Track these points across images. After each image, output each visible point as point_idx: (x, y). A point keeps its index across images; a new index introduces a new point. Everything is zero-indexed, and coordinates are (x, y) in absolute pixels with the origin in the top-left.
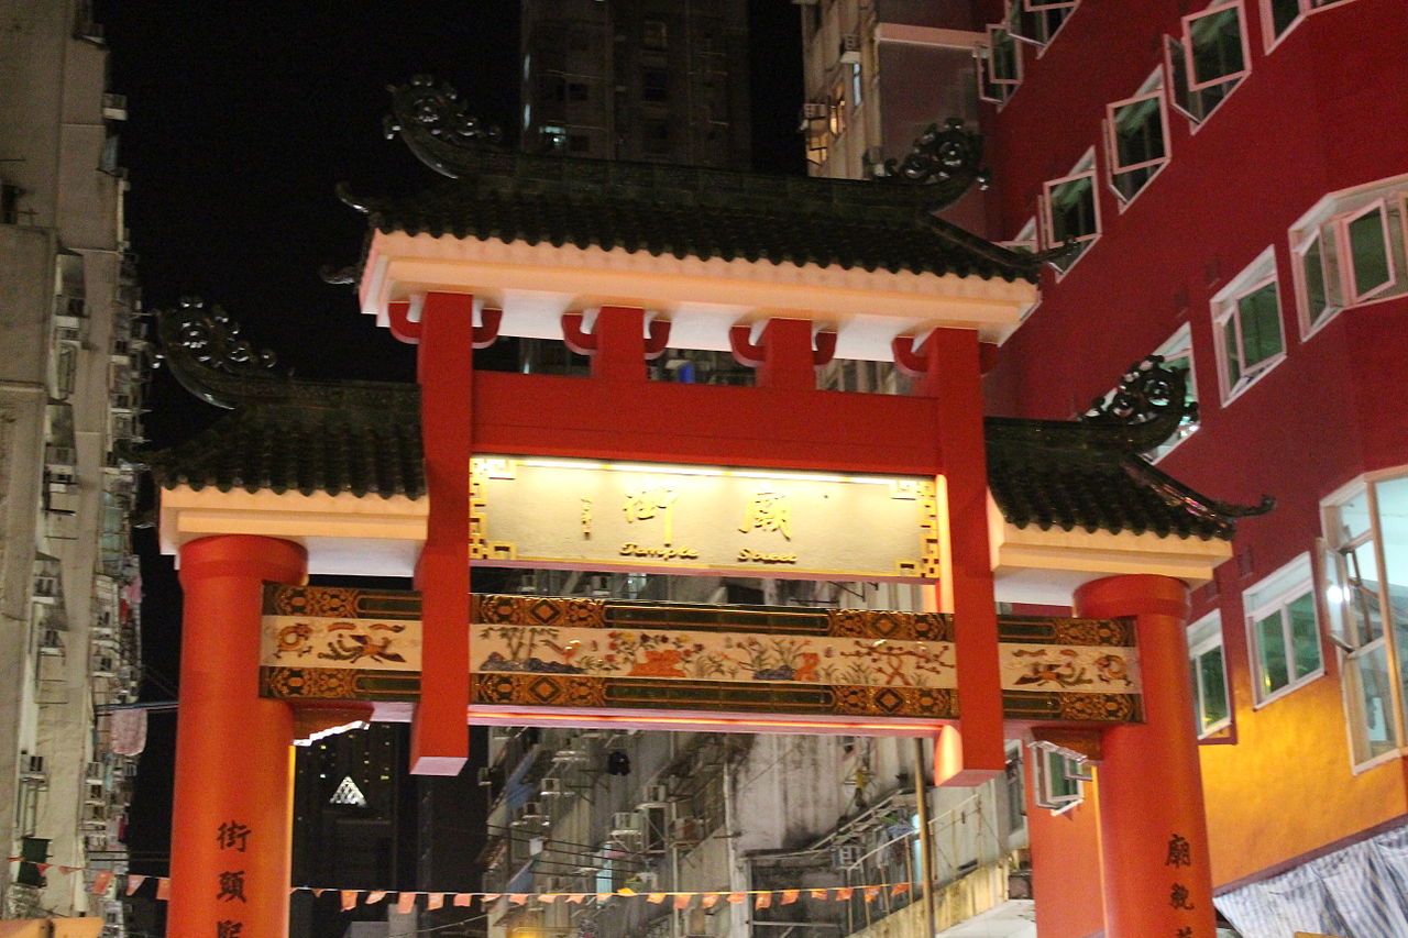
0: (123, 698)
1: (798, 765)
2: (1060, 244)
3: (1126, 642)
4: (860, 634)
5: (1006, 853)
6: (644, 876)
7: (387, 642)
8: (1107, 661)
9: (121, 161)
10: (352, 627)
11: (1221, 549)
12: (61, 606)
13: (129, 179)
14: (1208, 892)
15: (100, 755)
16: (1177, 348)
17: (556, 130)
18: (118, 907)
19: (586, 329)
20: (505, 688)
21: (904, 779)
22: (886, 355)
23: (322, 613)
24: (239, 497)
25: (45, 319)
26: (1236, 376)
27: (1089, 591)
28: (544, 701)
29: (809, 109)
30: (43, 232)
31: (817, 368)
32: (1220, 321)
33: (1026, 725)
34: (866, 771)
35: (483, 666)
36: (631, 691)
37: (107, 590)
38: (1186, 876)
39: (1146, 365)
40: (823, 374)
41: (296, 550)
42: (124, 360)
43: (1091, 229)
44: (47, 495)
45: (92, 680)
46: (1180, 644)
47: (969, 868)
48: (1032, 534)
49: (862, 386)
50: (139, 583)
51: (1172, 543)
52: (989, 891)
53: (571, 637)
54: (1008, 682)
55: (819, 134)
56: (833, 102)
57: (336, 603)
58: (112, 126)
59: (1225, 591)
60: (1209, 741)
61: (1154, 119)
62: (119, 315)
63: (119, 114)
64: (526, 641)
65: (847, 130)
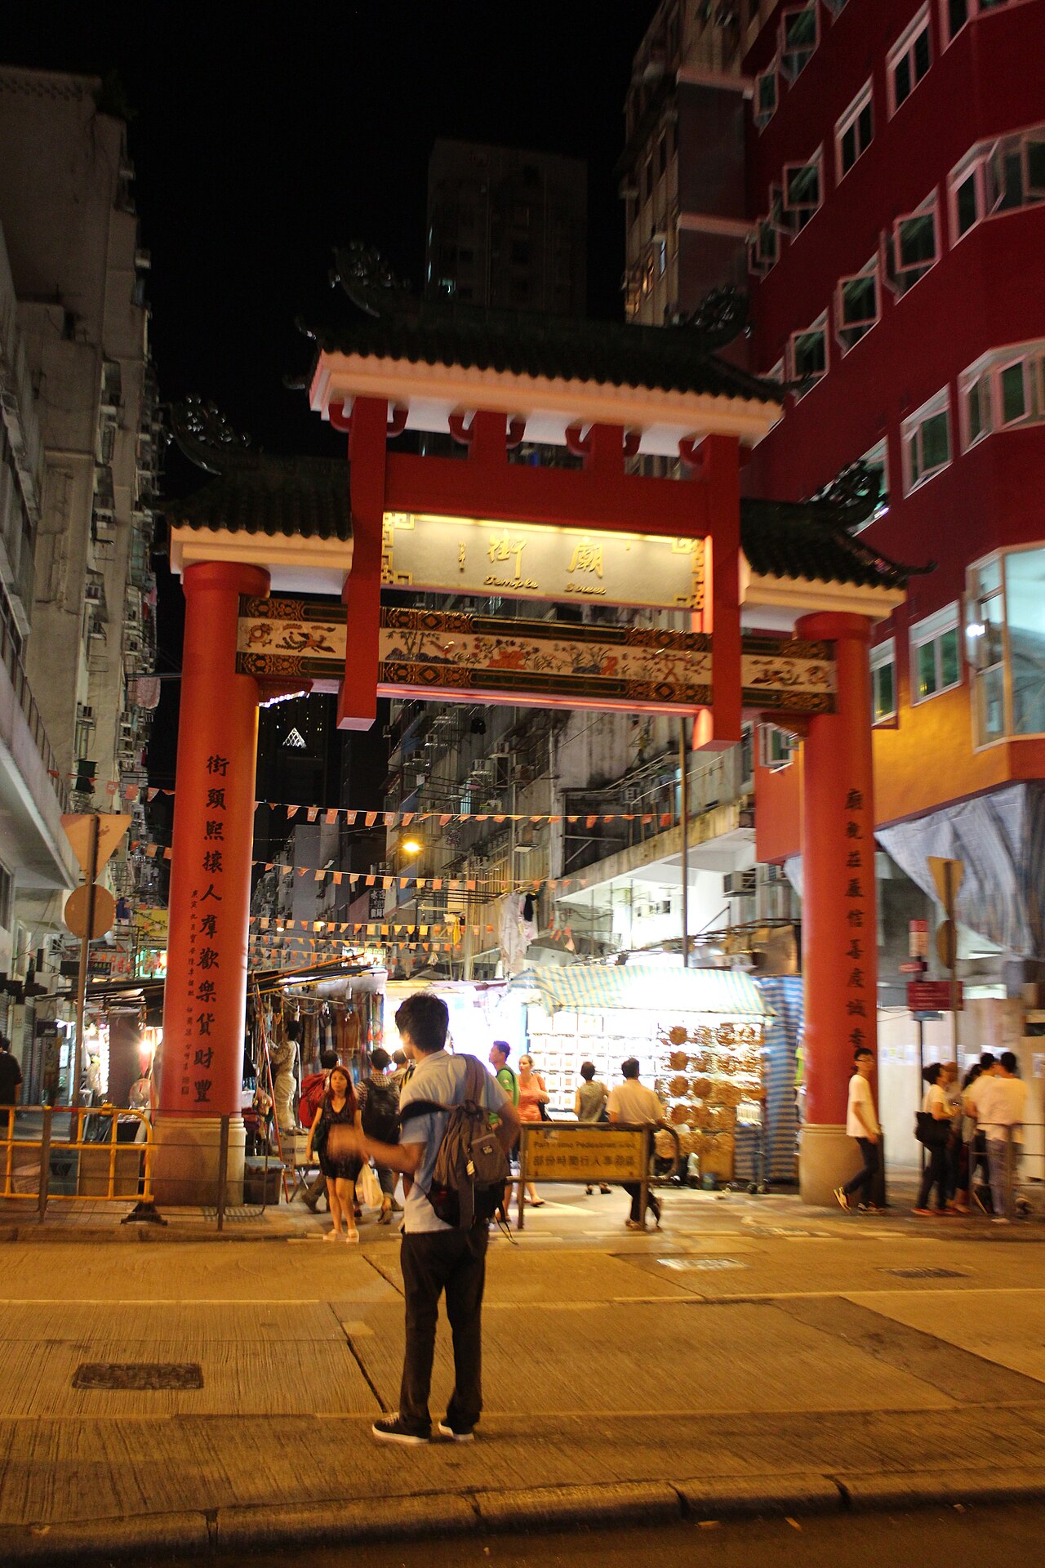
0: (145, 669)
1: (601, 732)
2: (799, 378)
3: (829, 658)
4: (647, 645)
5: (738, 796)
6: (492, 802)
7: (323, 639)
8: (814, 671)
9: (146, 296)
10: (300, 627)
11: (897, 596)
12: (104, 605)
13: (152, 310)
14: (872, 828)
15: (130, 707)
16: (877, 454)
17: (450, 283)
18: (141, 809)
19: (466, 426)
20: (402, 673)
21: (672, 745)
22: (673, 451)
23: (280, 617)
24: (224, 535)
25: (93, 408)
26: (916, 478)
27: (807, 621)
28: (429, 683)
29: (628, 274)
30: (93, 346)
31: (626, 459)
32: (907, 437)
33: (756, 712)
34: (647, 738)
35: (388, 657)
36: (489, 678)
37: (134, 596)
38: (858, 816)
39: (854, 466)
40: (631, 463)
41: (262, 573)
42: (147, 437)
43: (822, 368)
44: (94, 530)
45: (124, 657)
46: (865, 661)
47: (712, 806)
48: (769, 580)
49: (656, 473)
50: (155, 592)
51: (865, 591)
52: (725, 823)
53: (450, 640)
54: (747, 681)
55: (635, 292)
56: (645, 270)
57: (288, 610)
58: (141, 272)
59: (898, 625)
60: (880, 727)
61: (870, 290)
62: (143, 407)
63: (146, 264)
64: (418, 641)
65: (655, 290)
